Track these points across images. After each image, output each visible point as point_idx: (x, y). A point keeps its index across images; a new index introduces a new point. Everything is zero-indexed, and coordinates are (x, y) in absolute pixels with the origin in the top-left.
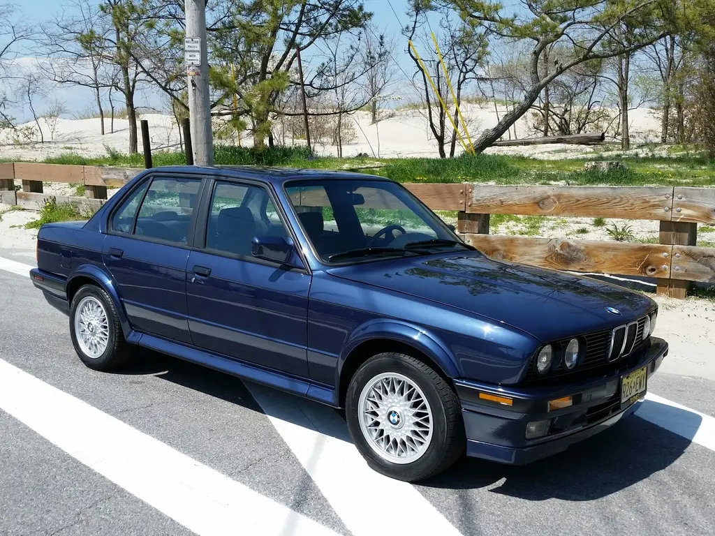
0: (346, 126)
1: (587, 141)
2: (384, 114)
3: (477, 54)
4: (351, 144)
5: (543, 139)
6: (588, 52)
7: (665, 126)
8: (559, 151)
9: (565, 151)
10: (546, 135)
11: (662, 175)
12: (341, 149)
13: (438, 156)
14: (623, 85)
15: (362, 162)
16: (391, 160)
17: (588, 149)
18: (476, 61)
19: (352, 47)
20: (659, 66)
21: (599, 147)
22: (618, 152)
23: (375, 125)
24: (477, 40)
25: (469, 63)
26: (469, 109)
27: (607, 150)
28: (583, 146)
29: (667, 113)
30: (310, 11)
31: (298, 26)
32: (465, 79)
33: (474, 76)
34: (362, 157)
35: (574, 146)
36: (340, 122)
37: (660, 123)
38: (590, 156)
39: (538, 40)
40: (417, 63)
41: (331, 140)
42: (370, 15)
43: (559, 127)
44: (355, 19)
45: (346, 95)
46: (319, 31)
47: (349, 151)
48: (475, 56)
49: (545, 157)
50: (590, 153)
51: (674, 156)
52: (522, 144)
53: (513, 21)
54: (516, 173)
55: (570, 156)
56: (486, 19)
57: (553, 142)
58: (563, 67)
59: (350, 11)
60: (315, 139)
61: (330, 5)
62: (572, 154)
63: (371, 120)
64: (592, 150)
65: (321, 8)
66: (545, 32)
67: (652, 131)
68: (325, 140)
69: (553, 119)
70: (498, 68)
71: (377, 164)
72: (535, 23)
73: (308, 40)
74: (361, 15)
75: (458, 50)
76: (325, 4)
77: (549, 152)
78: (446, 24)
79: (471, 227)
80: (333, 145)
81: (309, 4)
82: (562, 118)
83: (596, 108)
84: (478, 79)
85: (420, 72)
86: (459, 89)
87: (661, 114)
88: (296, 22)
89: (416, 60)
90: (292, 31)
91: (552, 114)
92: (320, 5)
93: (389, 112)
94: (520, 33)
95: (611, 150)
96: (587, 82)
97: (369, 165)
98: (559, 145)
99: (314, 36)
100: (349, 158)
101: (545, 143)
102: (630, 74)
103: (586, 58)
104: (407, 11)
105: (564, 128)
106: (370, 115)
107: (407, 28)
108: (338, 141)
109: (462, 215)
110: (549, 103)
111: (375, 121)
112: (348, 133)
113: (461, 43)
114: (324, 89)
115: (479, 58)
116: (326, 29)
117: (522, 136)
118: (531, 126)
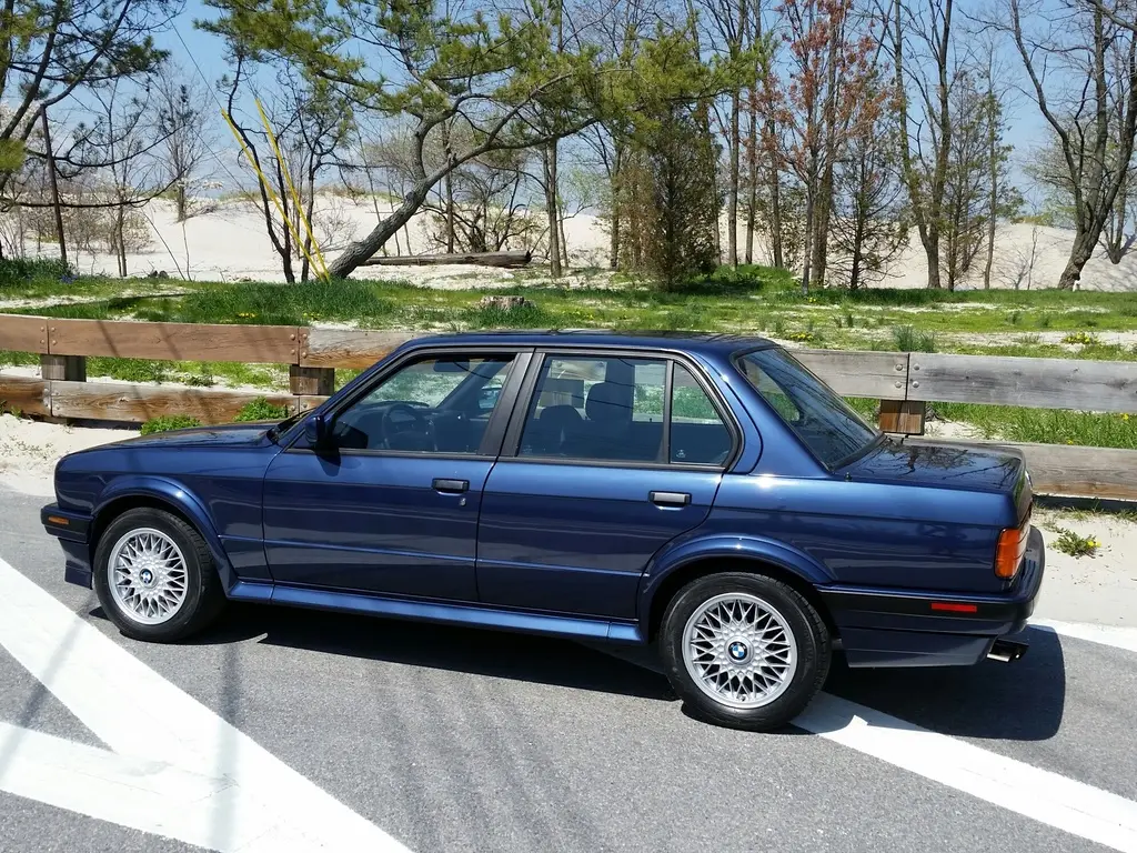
0: (134, 224)
1: (507, 262)
2: (198, 206)
3: (336, 129)
4: (142, 253)
5: (447, 257)
6: (491, 139)
7: (615, 244)
8: (465, 276)
9: (474, 276)
10: (451, 250)
11: (580, 317)
12: (124, 260)
13: (281, 279)
14: (550, 185)
15: (155, 287)
16: (204, 284)
17: (506, 273)
18: (336, 139)
19: (135, 101)
20: (605, 158)
21: (522, 271)
22: (546, 280)
23: (181, 223)
24: (336, 106)
25: (327, 142)
26: (337, 206)
27: (532, 276)
28: (501, 269)
29: (616, 224)
30: (63, 43)
31: (44, 65)
32: (319, 164)
33: (333, 160)
34: (157, 277)
35: (490, 269)
36: (121, 218)
37: (609, 238)
38: (506, 285)
39: (421, 117)
40: (243, 135)
41: (106, 246)
42: (165, 54)
43: (469, 238)
44: (138, 59)
45: (130, 175)
46: (80, 75)
47: (138, 266)
48: (334, 131)
49: (447, 285)
50: (507, 280)
51: (615, 287)
52: (415, 263)
53: (380, 85)
54: (389, 310)
55: (479, 284)
56: (343, 80)
57: (461, 262)
58: (459, 157)
59: (131, 47)
60: (78, 242)
61: (98, 36)
62: (484, 281)
63: (177, 215)
64: (511, 276)
65: (82, 39)
66: (427, 105)
67: (601, 249)
68: (96, 244)
69: (461, 227)
70: (376, 147)
71: (180, 290)
72: (413, 92)
73: (60, 88)
74: (148, 54)
75: (309, 120)
76: (90, 34)
77: (452, 277)
78: (287, 80)
79: (310, 386)
80: (111, 253)
81: (62, 34)
82: (474, 226)
83: (520, 213)
84: (340, 165)
85: (249, 149)
86: (311, 178)
87: (609, 226)
88: (40, 59)
89: (241, 131)
90: (34, 73)
91: (458, 219)
92: (80, 35)
93: (208, 202)
94: (393, 106)
95: (537, 277)
96: (506, 177)
97: (165, 292)
98: (468, 266)
99: (71, 82)
100: (135, 279)
101: (449, 262)
102: (559, 169)
103: (489, 147)
104: (225, 54)
105: (477, 241)
106: (175, 207)
107: (225, 79)
108: (120, 248)
109: (295, 370)
110: (453, 202)
111: (183, 217)
112: (136, 234)
113: (312, 111)
114: (90, 166)
115: (341, 134)
116: (92, 72)
117: (419, 249)
118: (431, 234)
